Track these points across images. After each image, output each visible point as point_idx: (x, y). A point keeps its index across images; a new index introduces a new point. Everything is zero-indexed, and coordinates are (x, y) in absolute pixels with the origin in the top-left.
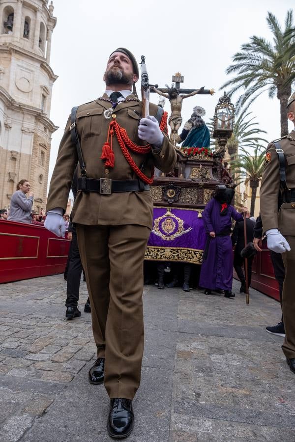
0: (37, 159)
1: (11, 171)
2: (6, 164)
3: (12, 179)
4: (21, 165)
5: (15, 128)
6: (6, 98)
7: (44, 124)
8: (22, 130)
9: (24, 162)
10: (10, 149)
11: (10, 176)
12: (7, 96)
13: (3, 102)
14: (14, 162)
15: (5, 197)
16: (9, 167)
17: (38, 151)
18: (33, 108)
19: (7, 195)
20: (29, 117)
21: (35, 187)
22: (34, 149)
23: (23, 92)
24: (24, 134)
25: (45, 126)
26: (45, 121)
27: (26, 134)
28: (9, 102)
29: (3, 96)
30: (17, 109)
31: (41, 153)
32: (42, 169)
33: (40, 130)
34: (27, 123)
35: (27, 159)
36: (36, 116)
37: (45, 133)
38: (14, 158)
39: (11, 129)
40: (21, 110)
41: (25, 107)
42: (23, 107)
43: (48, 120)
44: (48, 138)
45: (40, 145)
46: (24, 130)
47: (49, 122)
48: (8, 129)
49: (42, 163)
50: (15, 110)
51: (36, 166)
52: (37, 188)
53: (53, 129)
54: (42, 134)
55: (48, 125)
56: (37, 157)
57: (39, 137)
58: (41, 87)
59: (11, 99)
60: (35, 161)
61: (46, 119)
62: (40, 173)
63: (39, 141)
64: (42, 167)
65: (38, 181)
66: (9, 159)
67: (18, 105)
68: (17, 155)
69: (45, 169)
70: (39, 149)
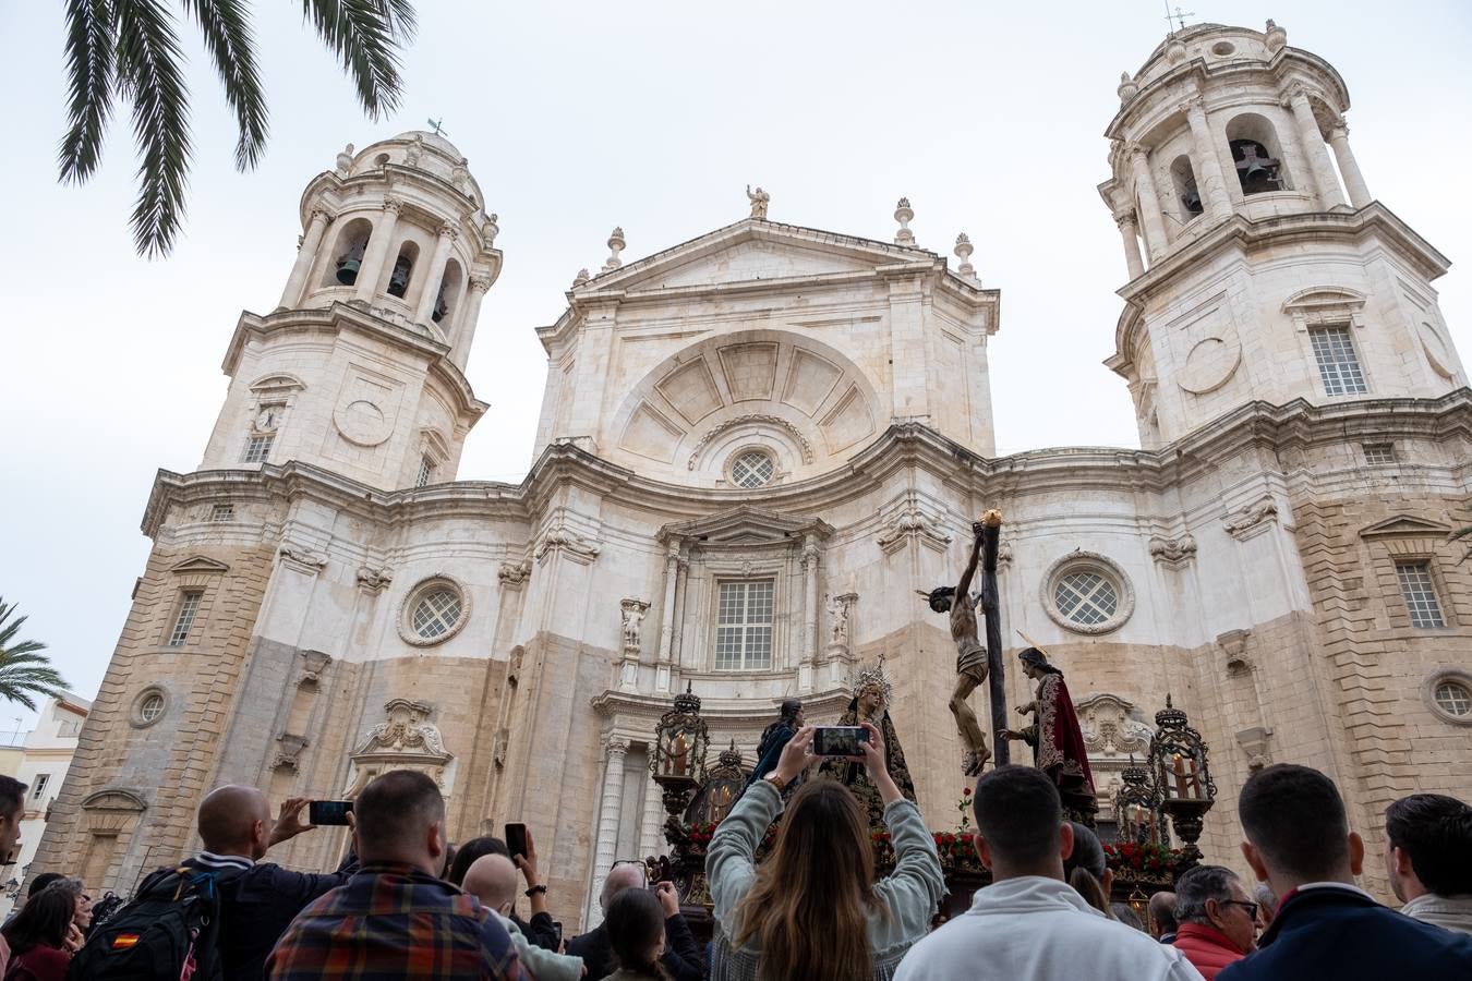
1: (1246, 723)
3: (1255, 759)
5: (1209, 538)
6: (1107, 468)
7: (1346, 438)
8: (1231, 532)
10: (1214, 633)
12: (1100, 464)
13: (1106, 486)
14: (1244, 682)
16: (1236, 711)
17: (1365, 573)
18: (1218, 423)
20: (1237, 463)
21: (1415, 758)
23: (1215, 389)
24: (1242, 541)
25: (1367, 442)
26: (1340, 425)
27: (1248, 538)
28: (1130, 472)
29: (1082, 473)
30: (1185, 470)
31: (1392, 569)
32: (1440, 645)
33: (1331, 475)
34: (1236, 492)
35: (1287, 642)
36: (1254, 440)
37: (1381, 469)
38: (1239, 661)
39: (1197, 554)
40: (1198, 463)
41: (1194, 442)
42: (1190, 449)
43: (1348, 409)
44: (1437, 474)
45: (1363, 537)
46: (1234, 529)
47: (1372, 411)
48: (1185, 562)
49: (1442, 614)
50: (1182, 477)
51: (1378, 647)
52: (1443, 756)
53: (1449, 418)
54: (1364, 484)
55: (1383, 424)
56: (1371, 602)
57: (1341, 506)
58: (1287, 311)
59: (1126, 458)
60: (1362, 625)
61: (1331, 411)
62: (1433, 667)
63: (1346, 524)
64: (1437, 632)
65: (1431, 716)
66: (1223, 676)
67: (1171, 454)
68: (1243, 646)
70: (1365, 559)
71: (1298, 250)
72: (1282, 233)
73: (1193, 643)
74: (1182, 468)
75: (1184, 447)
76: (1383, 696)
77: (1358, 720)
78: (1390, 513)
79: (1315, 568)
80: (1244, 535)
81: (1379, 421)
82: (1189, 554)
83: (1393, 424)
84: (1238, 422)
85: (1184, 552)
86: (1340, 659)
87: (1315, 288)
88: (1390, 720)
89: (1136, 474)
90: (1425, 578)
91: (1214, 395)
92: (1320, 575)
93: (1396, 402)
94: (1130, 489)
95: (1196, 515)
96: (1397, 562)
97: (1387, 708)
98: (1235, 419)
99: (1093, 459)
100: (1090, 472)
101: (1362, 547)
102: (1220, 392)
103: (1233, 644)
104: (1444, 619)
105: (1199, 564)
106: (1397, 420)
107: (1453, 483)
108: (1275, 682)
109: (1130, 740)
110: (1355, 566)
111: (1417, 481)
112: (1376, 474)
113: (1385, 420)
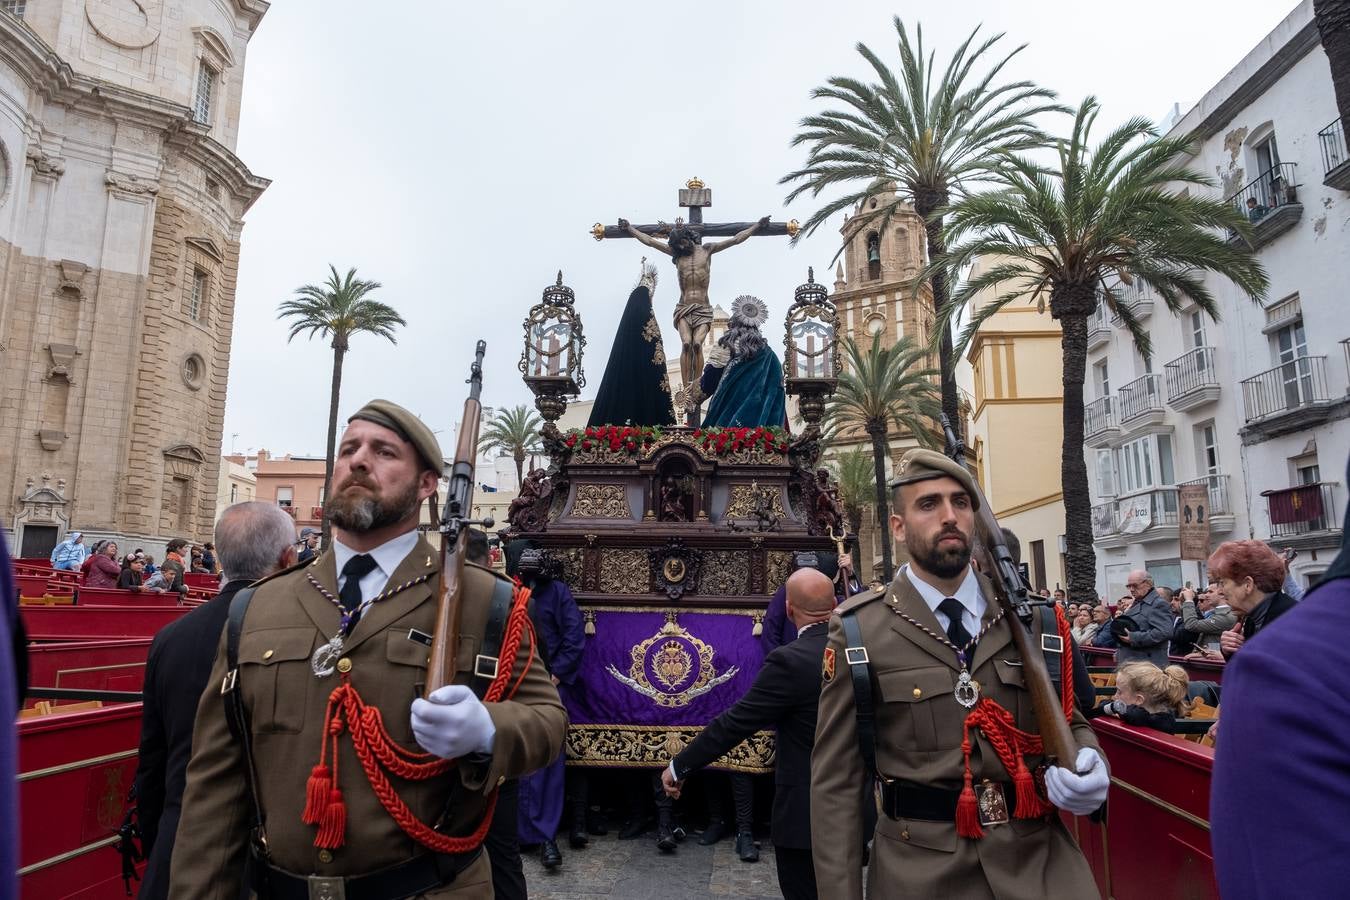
0: (175, 294)
1: (58, 338)
2: (34, 314)
3: (61, 368)
4: (100, 317)
5: (80, 176)
6: (34, 58)
7: (203, 166)
8: (108, 184)
9: (116, 305)
10: (55, 255)
11: (52, 360)
13: (20, 70)
14: (70, 304)
15: (28, 442)
16: (50, 324)
17: (180, 267)
18: (149, 98)
19: (39, 436)
20: (138, 134)
21: (167, 402)
22: (159, 256)
23: (119, 46)
24: (116, 197)
25: (209, 176)
26: (207, 155)
27: (123, 199)
28: (46, 74)
29: (14, 46)
30: (84, 103)
31: (192, 273)
32: (197, 334)
33: (186, 186)
34: (128, 157)
35: (125, 294)
36: (165, 130)
37: (211, 200)
38: (73, 288)
39: (62, 179)
40: (101, 108)
41: (117, 94)
42: (109, 96)
43: (220, 150)
44: (227, 220)
45: (187, 242)
46: (115, 184)
47: (228, 161)
48: (48, 179)
49: (198, 312)
50: (77, 106)
51: (169, 321)
52: (177, 405)
53: (249, 190)
54: (198, 204)
55: (224, 171)
56: (176, 289)
58: (196, 34)
59: (55, 63)
60: (166, 302)
61: (212, 145)
62: (189, 347)
63: (181, 227)
64: (198, 326)
65: (179, 378)
66: (49, 292)
67: (89, 86)
68: (82, 278)
69: (216, 336)
70: (182, 258)
73: (29, 251)
74: (84, 100)
75: (104, 90)
77: (147, 367)
78: (204, 233)
79: (158, 249)
80: (120, 195)
81: (225, 168)
82: (55, 175)
83: (227, 174)
84: (166, 111)
85: (52, 170)
86: (151, 321)
87: (217, 32)
88: (160, 373)
89: (47, 77)
90: (202, 286)
91: (116, 50)
92: (160, 256)
93: (240, 164)
94: (31, 84)
95: (74, 146)
96: (196, 269)
97: (162, 364)
98: (166, 107)
99: (32, 43)
100: (19, 50)
101: (184, 247)
102: (122, 52)
103: (70, 271)
104: (199, 316)
105: (59, 187)
106: (235, 178)
107: (227, 228)
110: (177, 259)
111: (219, 219)
112: (207, 201)
113: (227, 170)
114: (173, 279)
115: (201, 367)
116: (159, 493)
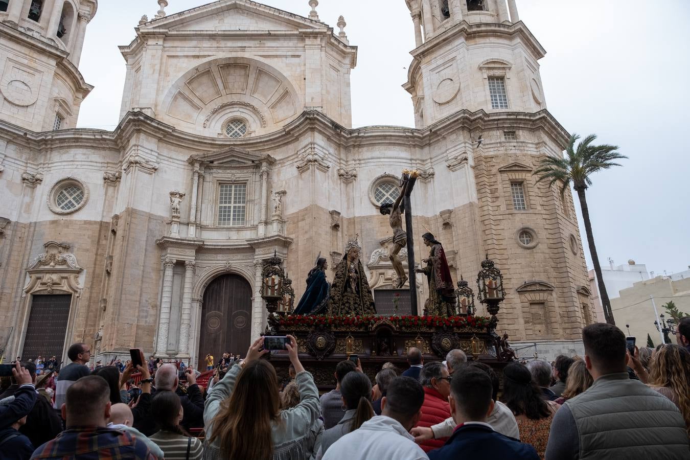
0: (500, 202)
5: (440, 170)
6: (401, 136)
7: (498, 128)
9: (464, 223)
10: (438, 211)
12: (397, 134)
13: (399, 144)
14: (450, 230)
17: (499, 186)
18: (447, 118)
20: (454, 136)
21: (509, 262)
22: (485, 186)
23: (448, 102)
24: (453, 171)
25: (505, 131)
26: (496, 122)
27: (456, 170)
28: (410, 139)
29: (389, 138)
30: (433, 139)
31: (509, 185)
32: (524, 216)
33: (492, 144)
34: (453, 149)
35: (467, 215)
36: (462, 127)
37: (510, 142)
38: (448, 223)
39: (435, 176)
40: (438, 136)
41: (437, 126)
42: (435, 129)
43: (500, 115)
44: (530, 145)
45: (500, 171)
46: (450, 166)
47: (509, 117)
48: (429, 180)
49: (525, 204)
50: (431, 142)
51: (500, 217)
52: (519, 261)
53: (538, 122)
54: (502, 148)
55: (511, 123)
56: (500, 199)
57: (493, 157)
58: (480, 69)
59: (409, 132)
60: (496, 208)
61: (494, 116)
62: (519, 226)
63: (494, 166)
64: (523, 212)
65: (517, 245)
66: (441, 229)
67: (428, 131)
68: (449, 216)
69: (544, 212)
70: (499, 181)
71: (487, 40)
72: (481, 32)
73: (430, 215)
74: (432, 137)
75: (433, 128)
76: (500, 237)
77: (490, 247)
78: (511, 161)
79: (480, 184)
80: (454, 169)
81: (511, 121)
82: (431, 176)
83: (516, 123)
84: (456, 119)
85: (429, 175)
86: (486, 222)
87: (492, 59)
88: (502, 247)
89: (412, 139)
90: (521, 189)
91: (447, 105)
92: (482, 187)
93: (518, 114)
94: (409, 146)
95: (435, 159)
96: (511, 182)
97: (501, 242)
98: (455, 117)
99: (394, 132)
100: (392, 138)
101: (499, 176)
102: (450, 104)
103: (445, 215)
104: (526, 206)
105: (435, 180)
106: (518, 121)
107: (535, 150)
108: (460, 231)
109: (402, 256)
110: (495, 183)
111: (522, 148)
112: (507, 144)
113: (514, 121)
114: (497, 194)
115: (533, 234)
116: (521, 315)
